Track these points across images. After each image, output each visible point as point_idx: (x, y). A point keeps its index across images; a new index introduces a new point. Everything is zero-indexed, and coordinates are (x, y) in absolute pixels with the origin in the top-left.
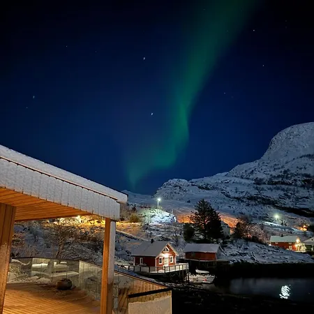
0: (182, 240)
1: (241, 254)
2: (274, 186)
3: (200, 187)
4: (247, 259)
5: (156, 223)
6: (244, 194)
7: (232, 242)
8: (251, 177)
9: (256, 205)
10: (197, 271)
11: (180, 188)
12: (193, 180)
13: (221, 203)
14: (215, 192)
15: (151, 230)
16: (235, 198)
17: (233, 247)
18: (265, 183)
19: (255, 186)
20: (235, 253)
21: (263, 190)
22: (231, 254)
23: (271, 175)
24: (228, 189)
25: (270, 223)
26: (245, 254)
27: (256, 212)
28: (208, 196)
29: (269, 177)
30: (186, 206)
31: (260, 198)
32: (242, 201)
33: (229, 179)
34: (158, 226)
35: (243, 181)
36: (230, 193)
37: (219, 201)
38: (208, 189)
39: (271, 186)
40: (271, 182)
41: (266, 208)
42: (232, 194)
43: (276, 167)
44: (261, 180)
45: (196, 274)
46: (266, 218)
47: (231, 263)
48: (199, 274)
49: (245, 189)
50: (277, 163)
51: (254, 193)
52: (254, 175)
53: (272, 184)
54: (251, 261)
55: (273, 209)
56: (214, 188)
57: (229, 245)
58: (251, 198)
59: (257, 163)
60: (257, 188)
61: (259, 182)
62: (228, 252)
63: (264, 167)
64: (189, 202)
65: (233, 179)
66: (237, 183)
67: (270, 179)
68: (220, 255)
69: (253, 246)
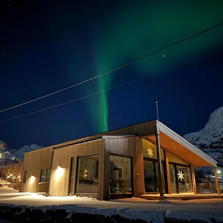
2: (214, 150)
8: (197, 143)
18: (207, 147)
21: (206, 152)
23: (212, 141)
29: (210, 143)
40: (211, 147)
46: (210, 173)
50: (215, 133)
52: (199, 141)
59: (201, 133)
61: (203, 146)
63: (206, 136)
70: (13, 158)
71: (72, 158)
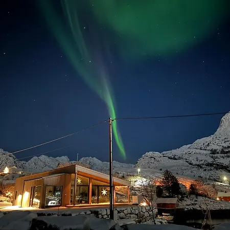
0: (155, 196)
1: (193, 204)
2: (225, 155)
3: (169, 158)
4: (197, 207)
5: (139, 186)
6: (203, 162)
7: (187, 197)
8: (208, 148)
9: (211, 170)
10: (163, 214)
11: (154, 159)
12: (164, 152)
13: (185, 170)
14: (181, 161)
15: (135, 190)
16: (196, 165)
17: (188, 200)
18: (218, 153)
19: (211, 155)
20: (189, 204)
21: (217, 157)
22: (186, 204)
23: (223, 146)
24: (191, 158)
25: (220, 183)
26: (196, 204)
27: (211, 175)
28: (175, 164)
29: (221, 148)
30: (159, 173)
31: (215, 164)
32: (201, 167)
33: (191, 151)
34: (139, 188)
35: (202, 152)
36: (193, 162)
37: (183, 168)
38: (176, 159)
39: (223, 155)
40: (223, 152)
41: (218, 172)
42: (194, 162)
43: (226, 140)
44: (215, 150)
45: (162, 215)
46: (218, 179)
47: (186, 209)
48: (164, 215)
49: (204, 158)
50: (227, 137)
51: (210, 160)
52: (210, 146)
53: (224, 153)
54: (199, 209)
55: (224, 172)
56: (180, 158)
57: (185, 199)
58: (208, 165)
59: (212, 138)
60: (212, 157)
61: (214, 152)
62: (184, 203)
63: (217, 141)
64: (161, 170)
65: (194, 151)
66: (197, 153)
67: (222, 149)
68: (178, 205)
69: (200, 199)
70: (20, 173)
71: (32, 187)
